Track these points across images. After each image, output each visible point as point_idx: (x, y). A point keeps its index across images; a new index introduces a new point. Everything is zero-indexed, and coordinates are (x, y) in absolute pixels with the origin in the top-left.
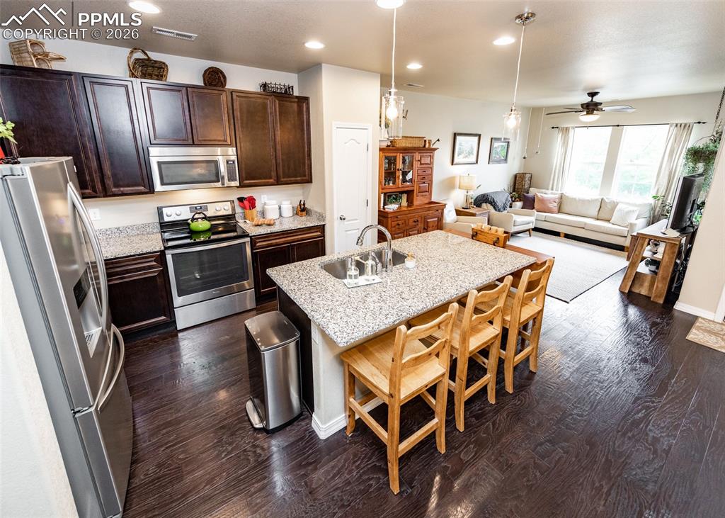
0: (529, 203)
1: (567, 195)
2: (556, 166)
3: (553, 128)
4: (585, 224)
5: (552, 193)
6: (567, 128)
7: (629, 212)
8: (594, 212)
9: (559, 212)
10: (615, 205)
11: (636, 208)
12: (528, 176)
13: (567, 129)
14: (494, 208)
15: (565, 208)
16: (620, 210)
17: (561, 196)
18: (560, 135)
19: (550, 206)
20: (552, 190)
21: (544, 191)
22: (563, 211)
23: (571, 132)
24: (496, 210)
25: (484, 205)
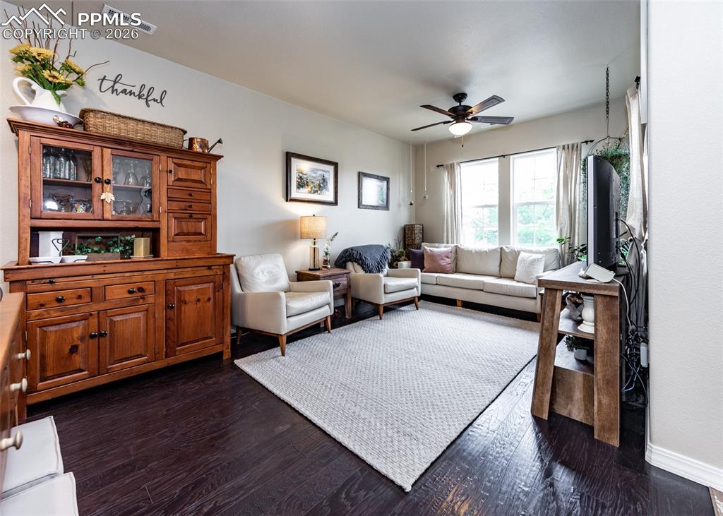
0: (418, 261)
1: (462, 247)
2: (447, 212)
3: (438, 166)
4: (484, 284)
5: (445, 247)
6: (451, 164)
7: (534, 262)
8: (494, 267)
9: (456, 271)
10: (516, 254)
11: (540, 256)
12: (418, 229)
13: (452, 166)
14: (363, 268)
15: (464, 265)
16: (524, 260)
17: (456, 250)
18: (446, 174)
19: (443, 263)
20: (448, 243)
21: (436, 245)
22: (461, 270)
23: (457, 170)
24: (366, 272)
25: (350, 265)
